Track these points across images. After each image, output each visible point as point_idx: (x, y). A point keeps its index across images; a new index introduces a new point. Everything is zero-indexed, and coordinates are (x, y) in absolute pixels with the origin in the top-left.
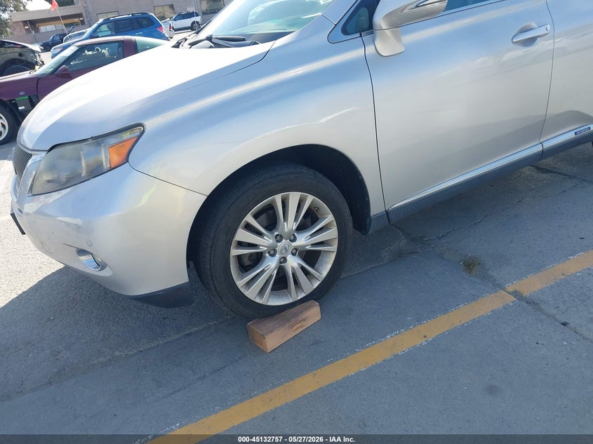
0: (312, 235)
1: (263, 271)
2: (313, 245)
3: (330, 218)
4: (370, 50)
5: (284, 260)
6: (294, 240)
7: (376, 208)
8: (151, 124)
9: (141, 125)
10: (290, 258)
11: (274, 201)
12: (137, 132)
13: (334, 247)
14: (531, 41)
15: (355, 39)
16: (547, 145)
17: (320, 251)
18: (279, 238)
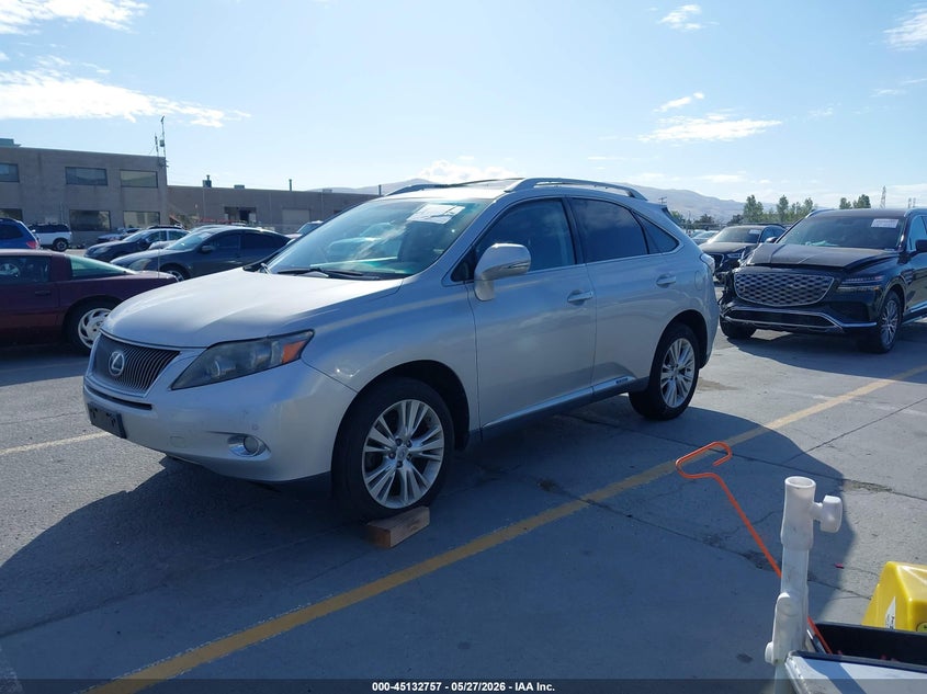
0: (424, 443)
1: (384, 473)
2: (425, 452)
3: (439, 428)
4: (471, 294)
5: (400, 464)
6: (410, 446)
7: (473, 426)
8: (319, 331)
9: (312, 330)
10: (405, 462)
11: (400, 405)
12: (308, 334)
13: (440, 457)
14: (580, 302)
15: (460, 285)
16: (597, 389)
17: (428, 459)
18: (399, 442)
